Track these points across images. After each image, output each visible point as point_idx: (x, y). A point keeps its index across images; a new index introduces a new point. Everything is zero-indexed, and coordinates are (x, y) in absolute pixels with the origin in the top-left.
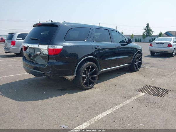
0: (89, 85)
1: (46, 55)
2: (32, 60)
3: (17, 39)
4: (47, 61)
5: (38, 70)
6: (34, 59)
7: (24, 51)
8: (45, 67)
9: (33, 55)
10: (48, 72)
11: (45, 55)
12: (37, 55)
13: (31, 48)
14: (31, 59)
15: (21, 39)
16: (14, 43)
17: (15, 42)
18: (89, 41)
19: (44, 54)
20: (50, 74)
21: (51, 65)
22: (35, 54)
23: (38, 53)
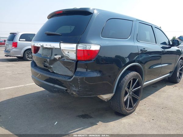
0: (129, 107)
1: (73, 60)
2: (47, 67)
3: (19, 40)
4: (73, 70)
5: (56, 84)
6: (50, 66)
7: (33, 54)
8: (69, 80)
9: (48, 60)
10: (74, 89)
11: (71, 60)
12: (55, 60)
13: (46, 48)
14: (44, 66)
15: (25, 40)
16: (15, 45)
17: (17, 43)
18: (132, 40)
19: (68, 58)
20: (78, 91)
21: (80, 77)
22: (52, 58)
23: (57, 57)
